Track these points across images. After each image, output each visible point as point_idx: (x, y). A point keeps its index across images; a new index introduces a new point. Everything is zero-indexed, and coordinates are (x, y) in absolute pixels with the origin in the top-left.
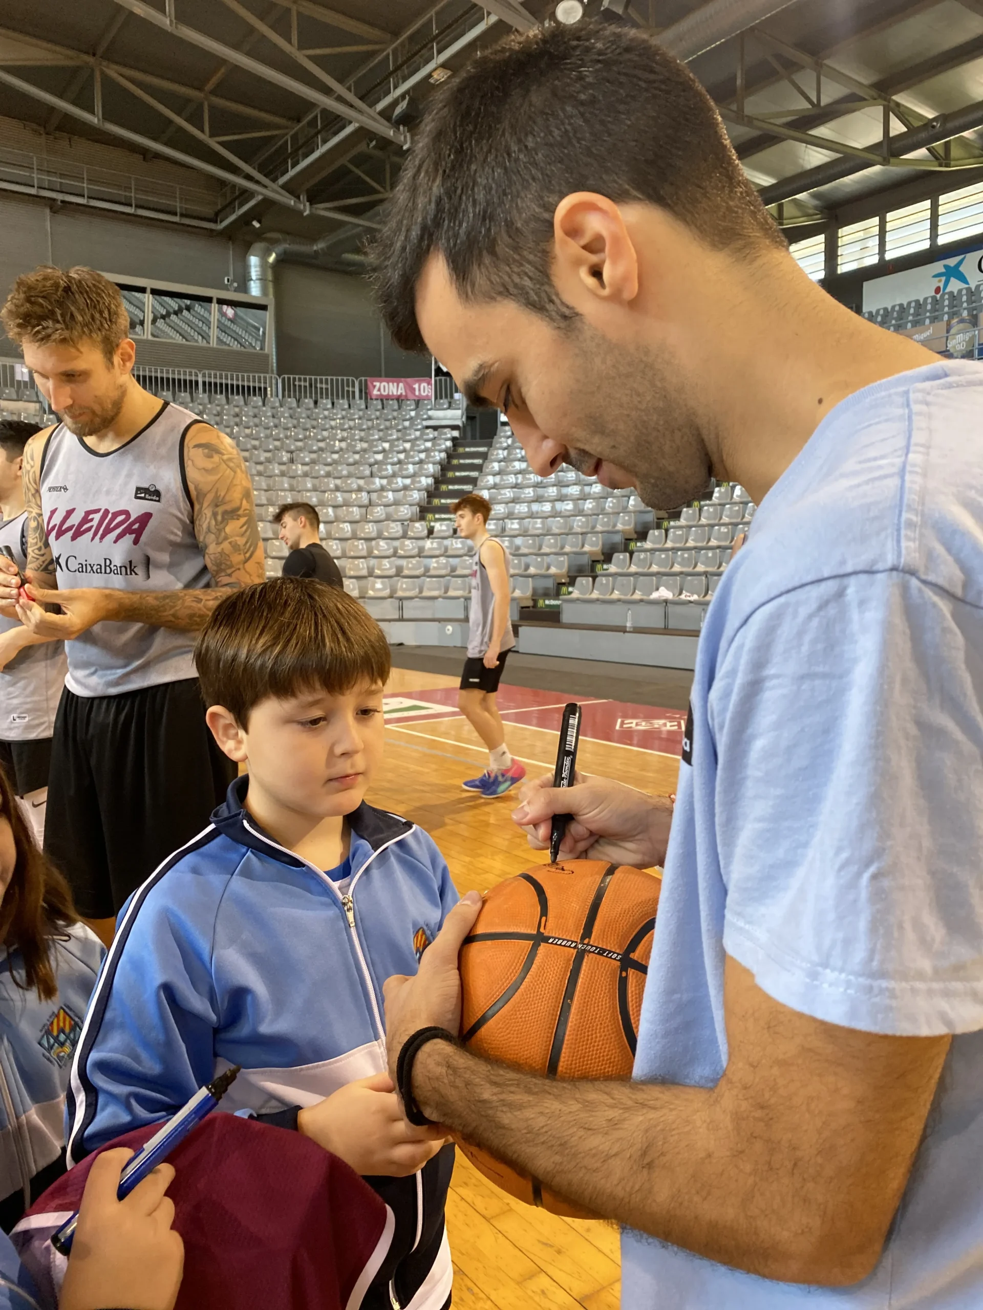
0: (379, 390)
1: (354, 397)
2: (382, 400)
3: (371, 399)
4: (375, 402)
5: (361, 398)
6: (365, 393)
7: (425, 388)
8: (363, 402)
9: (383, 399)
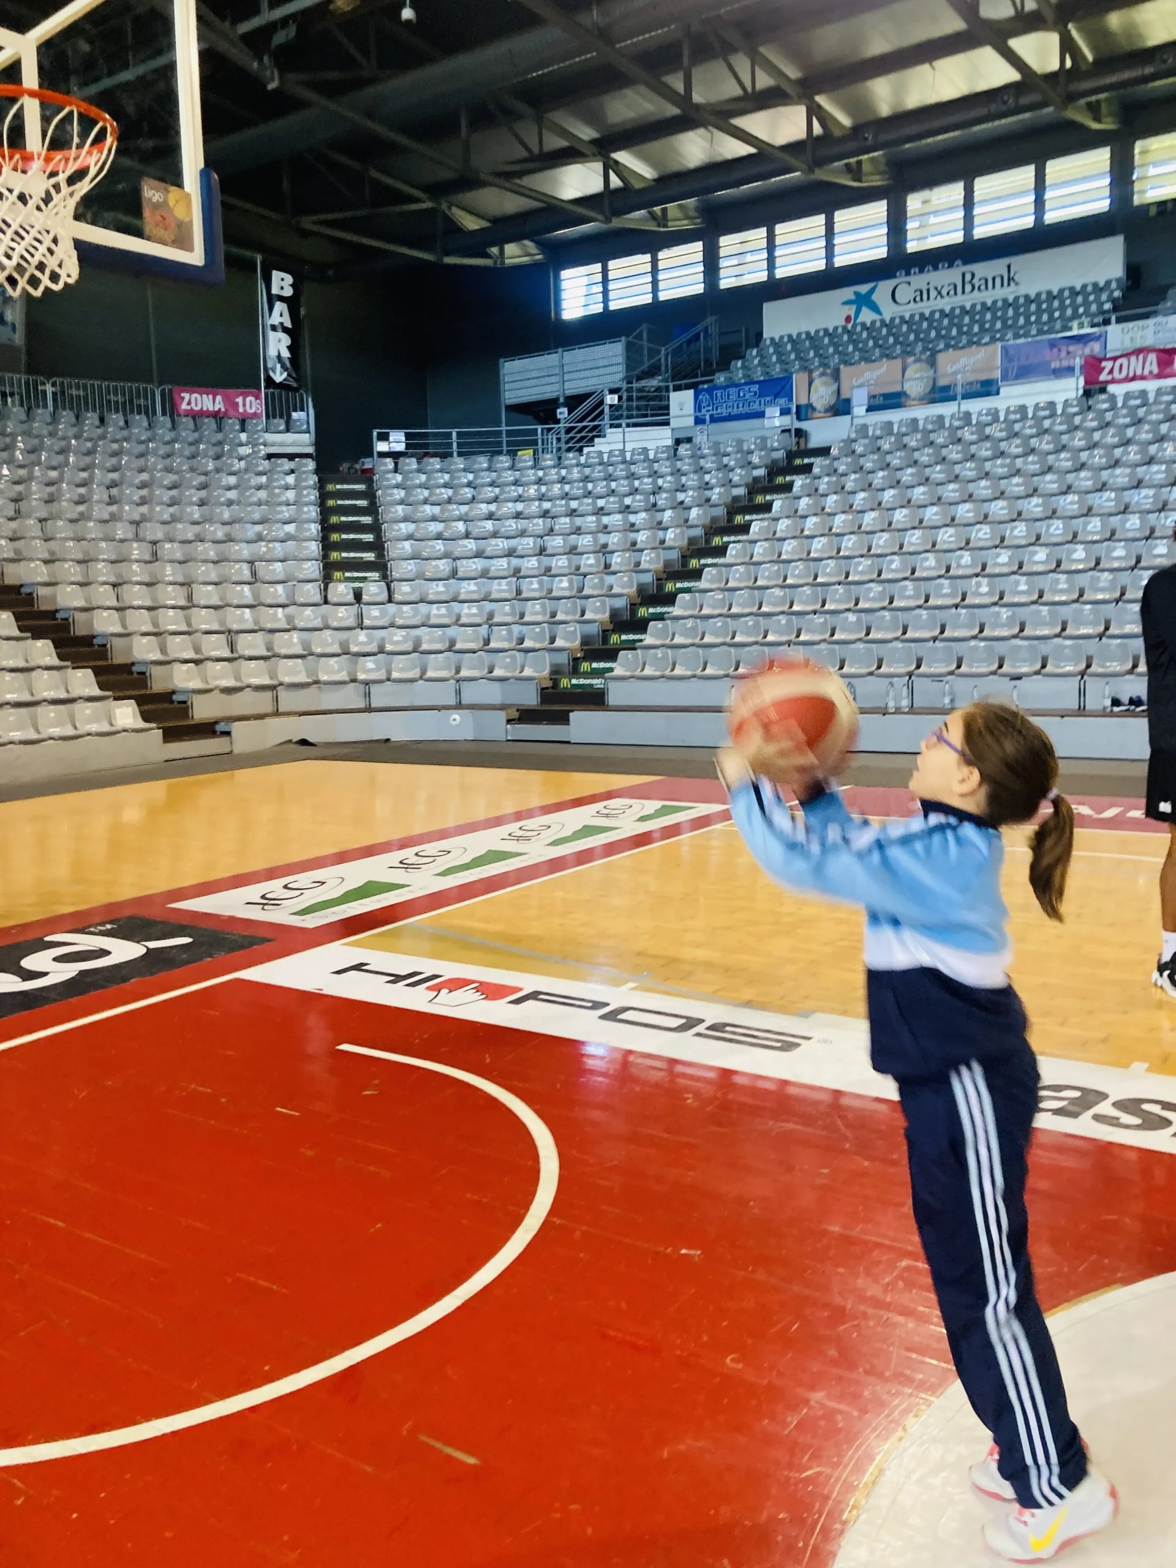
0: (189, 403)
1: (154, 413)
2: (194, 418)
3: (179, 415)
4: (184, 420)
5: (164, 414)
6: (171, 409)
7: (252, 404)
8: (168, 419)
9: (196, 416)
